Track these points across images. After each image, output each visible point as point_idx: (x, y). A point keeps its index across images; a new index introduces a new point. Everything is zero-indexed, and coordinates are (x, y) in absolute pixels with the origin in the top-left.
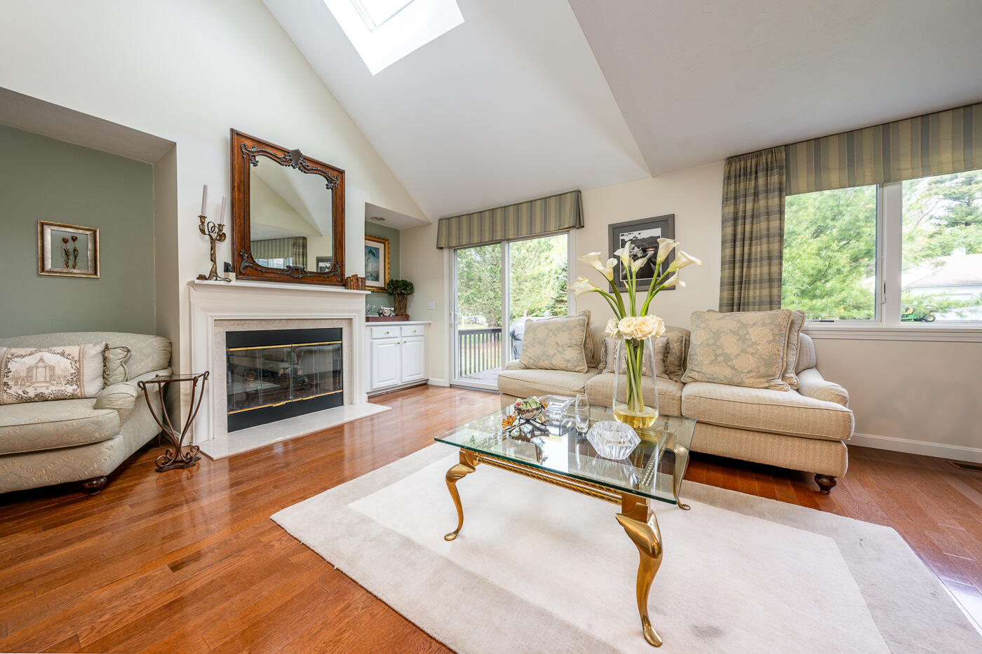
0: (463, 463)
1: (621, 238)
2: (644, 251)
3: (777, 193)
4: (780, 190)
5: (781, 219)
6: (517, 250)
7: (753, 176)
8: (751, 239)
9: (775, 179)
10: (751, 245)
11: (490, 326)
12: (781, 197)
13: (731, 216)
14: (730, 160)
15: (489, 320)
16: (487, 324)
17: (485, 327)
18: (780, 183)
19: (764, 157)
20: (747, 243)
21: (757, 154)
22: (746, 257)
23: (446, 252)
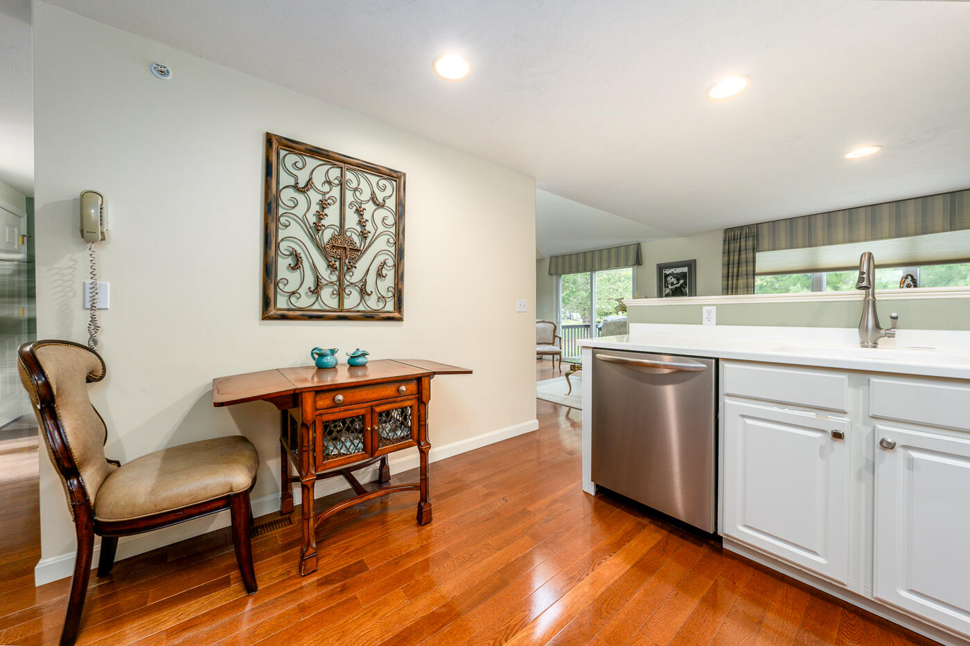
0: (571, 370)
1: (664, 272)
2: (678, 280)
3: (751, 251)
4: (754, 249)
5: (754, 266)
6: (601, 276)
7: (739, 241)
8: (738, 276)
9: (750, 243)
10: (737, 279)
11: (584, 322)
12: (754, 253)
13: (726, 263)
14: (727, 231)
15: (583, 316)
16: (582, 320)
17: (580, 322)
18: (754, 245)
19: (745, 230)
20: (735, 278)
21: (741, 228)
22: (734, 286)
23: (554, 277)
